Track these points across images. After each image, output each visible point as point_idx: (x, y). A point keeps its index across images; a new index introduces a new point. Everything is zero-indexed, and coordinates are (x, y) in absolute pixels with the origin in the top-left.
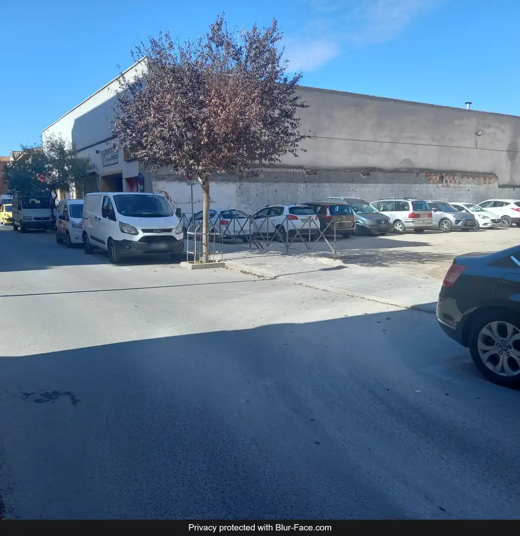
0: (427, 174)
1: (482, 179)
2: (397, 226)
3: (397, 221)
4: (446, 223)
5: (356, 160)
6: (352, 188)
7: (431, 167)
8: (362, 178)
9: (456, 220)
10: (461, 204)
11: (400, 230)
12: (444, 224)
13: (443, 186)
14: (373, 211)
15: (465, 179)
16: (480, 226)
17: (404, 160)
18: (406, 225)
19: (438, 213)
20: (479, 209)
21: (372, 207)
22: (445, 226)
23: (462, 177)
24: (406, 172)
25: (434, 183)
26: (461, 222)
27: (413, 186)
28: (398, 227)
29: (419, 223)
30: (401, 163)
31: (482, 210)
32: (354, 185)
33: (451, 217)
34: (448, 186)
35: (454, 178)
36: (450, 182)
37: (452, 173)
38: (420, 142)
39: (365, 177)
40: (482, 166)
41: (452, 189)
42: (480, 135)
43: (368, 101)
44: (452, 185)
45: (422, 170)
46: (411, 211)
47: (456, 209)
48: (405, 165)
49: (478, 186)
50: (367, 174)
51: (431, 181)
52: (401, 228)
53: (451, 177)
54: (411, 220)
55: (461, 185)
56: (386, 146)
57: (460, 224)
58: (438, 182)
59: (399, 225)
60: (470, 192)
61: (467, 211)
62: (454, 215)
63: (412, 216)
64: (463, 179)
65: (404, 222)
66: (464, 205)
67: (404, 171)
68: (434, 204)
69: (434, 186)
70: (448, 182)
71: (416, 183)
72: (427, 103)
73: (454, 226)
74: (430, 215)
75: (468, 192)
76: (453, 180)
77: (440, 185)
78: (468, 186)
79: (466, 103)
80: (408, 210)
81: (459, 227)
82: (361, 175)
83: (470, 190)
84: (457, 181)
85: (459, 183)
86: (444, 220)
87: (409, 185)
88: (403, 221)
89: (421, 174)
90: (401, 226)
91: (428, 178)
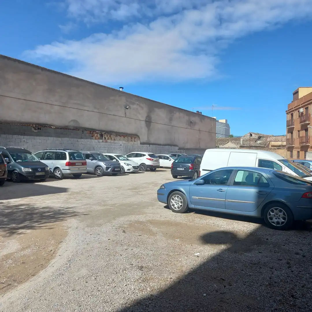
0: (91, 132)
1: (130, 138)
2: (56, 172)
3: (56, 168)
4: (99, 169)
5: (28, 117)
6: (23, 140)
7: (94, 127)
8: (34, 131)
9: (106, 167)
10: (113, 155)
11: (59, 176)
12: (98, 170)
13: (103, 142)
14: (35, 159)
15: (119, 138)
16: (125, 171)
17: (72, 121)
18: (64, 172)
19: (94, 161)
20: (126, 159)
21: (34, 156)
22: (99, 172)
23: (116, 136)
24: (74, 129)
25: (96, 139)
26: (110, 169)
27: (79, 140)
28: (57, 174)
29: (75, 170)
30: (69, 122)
31: (128, 160)
32: (25, 137)
33: (102, 164)
34: (106, 142)
35: (110, 136)
36: (108, 139)
37: (110, 133)
38: (85, 108)
39: (36, 131)
40: (130, 129)
41: (109, 144)
42: (128, 109)
43: (40, 71)
44: (109, 141)
45: (86, 129)
46: (68, 160)
47: (108, 159)
48: (72, 124)
49: (127, 143)
50: (39, 129)
51: (94, 137)
52: (59, 174)
53: (109, 136)
54: (67, 168)
55: (116, 142)
56: (57, 108)
57: (109, 170)
58: (98, 139)
59: (58, 172)
60: (122, 147)
61: (117, 160)
62: (105, 163)
63: (68, 164)
64: (117, 138)
65: (62, 170)
66: (115, 155)
67: (72, 128)
68: (91, 154)
69: (96, 141)
70: (107, 138)
71: (82, 138)
72: (90, 81)
73: (105, 172)
74: (84, 164)
75: (121, 146)
76: (110, 138)
77: (101, 141)
78: (121, 142)
79: (120, 88)
80: (65, 159)
81: (108, 173)
82: (33, 129)
83: (122, 145)
84: (113, 139)
85: (114, 140)
86: (98, 166)
87: (75, 139)
88: (61, 168)
89: (85, 132)
90: (59, 173)
91: (91, 135)
